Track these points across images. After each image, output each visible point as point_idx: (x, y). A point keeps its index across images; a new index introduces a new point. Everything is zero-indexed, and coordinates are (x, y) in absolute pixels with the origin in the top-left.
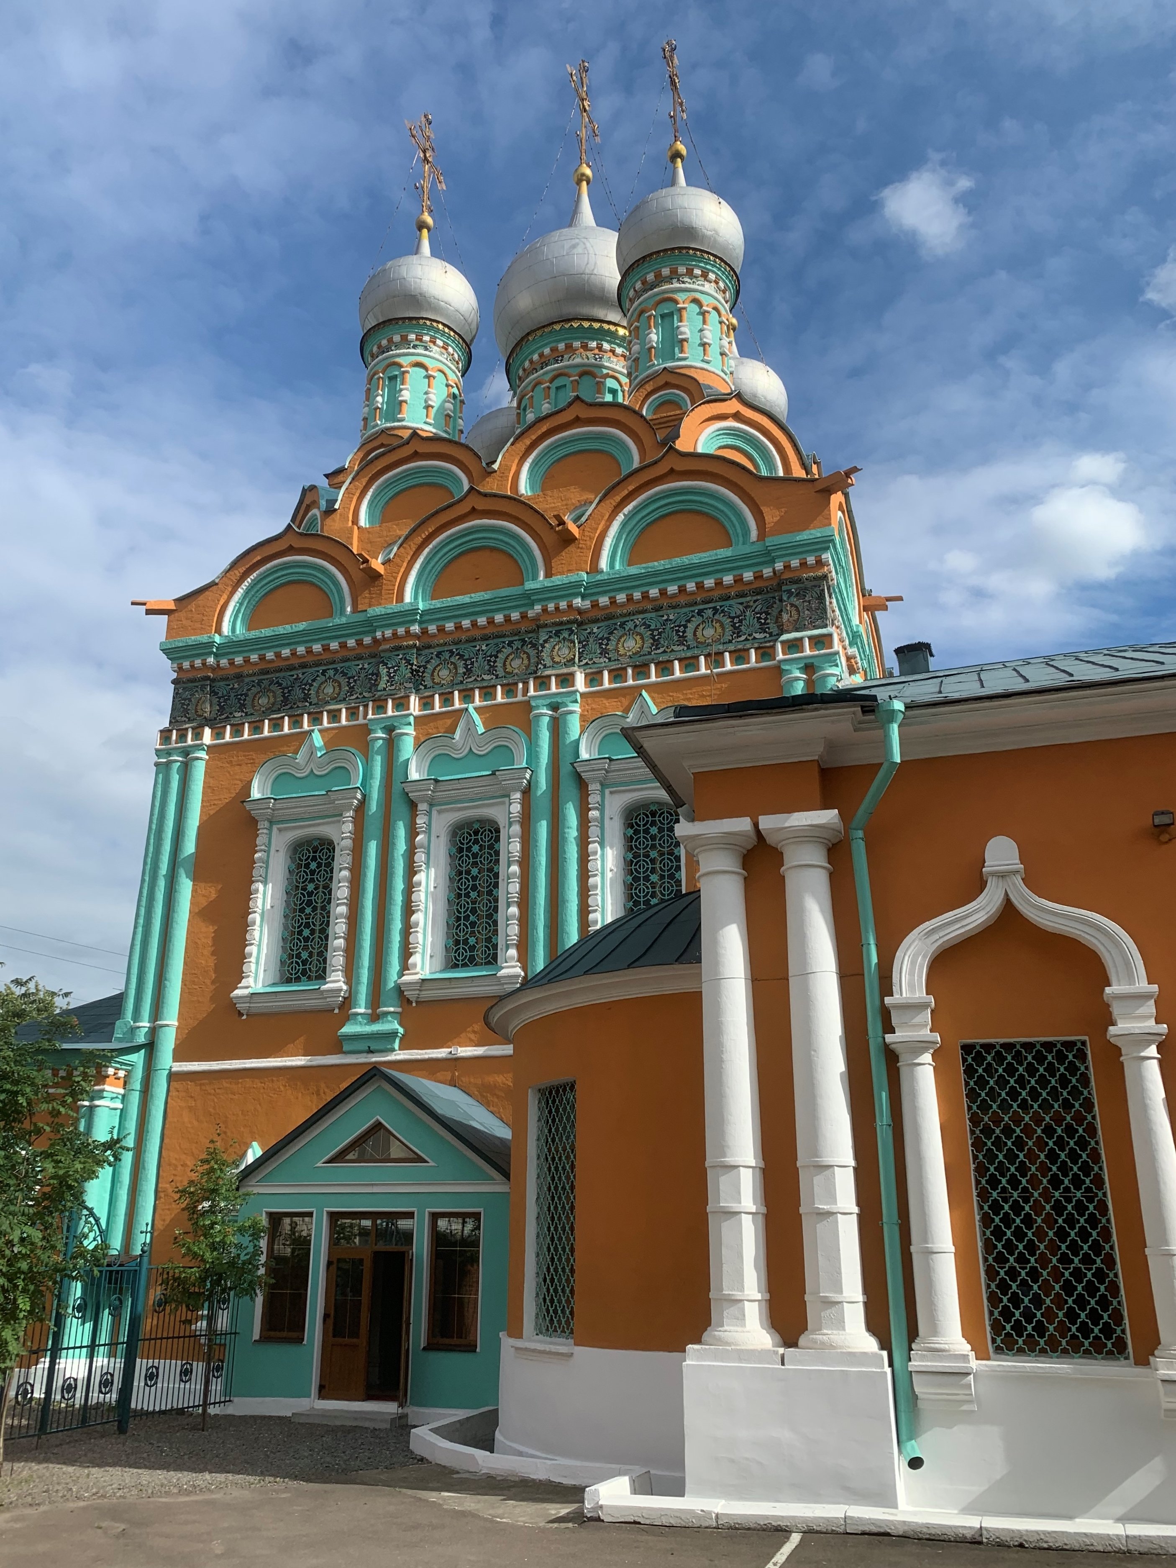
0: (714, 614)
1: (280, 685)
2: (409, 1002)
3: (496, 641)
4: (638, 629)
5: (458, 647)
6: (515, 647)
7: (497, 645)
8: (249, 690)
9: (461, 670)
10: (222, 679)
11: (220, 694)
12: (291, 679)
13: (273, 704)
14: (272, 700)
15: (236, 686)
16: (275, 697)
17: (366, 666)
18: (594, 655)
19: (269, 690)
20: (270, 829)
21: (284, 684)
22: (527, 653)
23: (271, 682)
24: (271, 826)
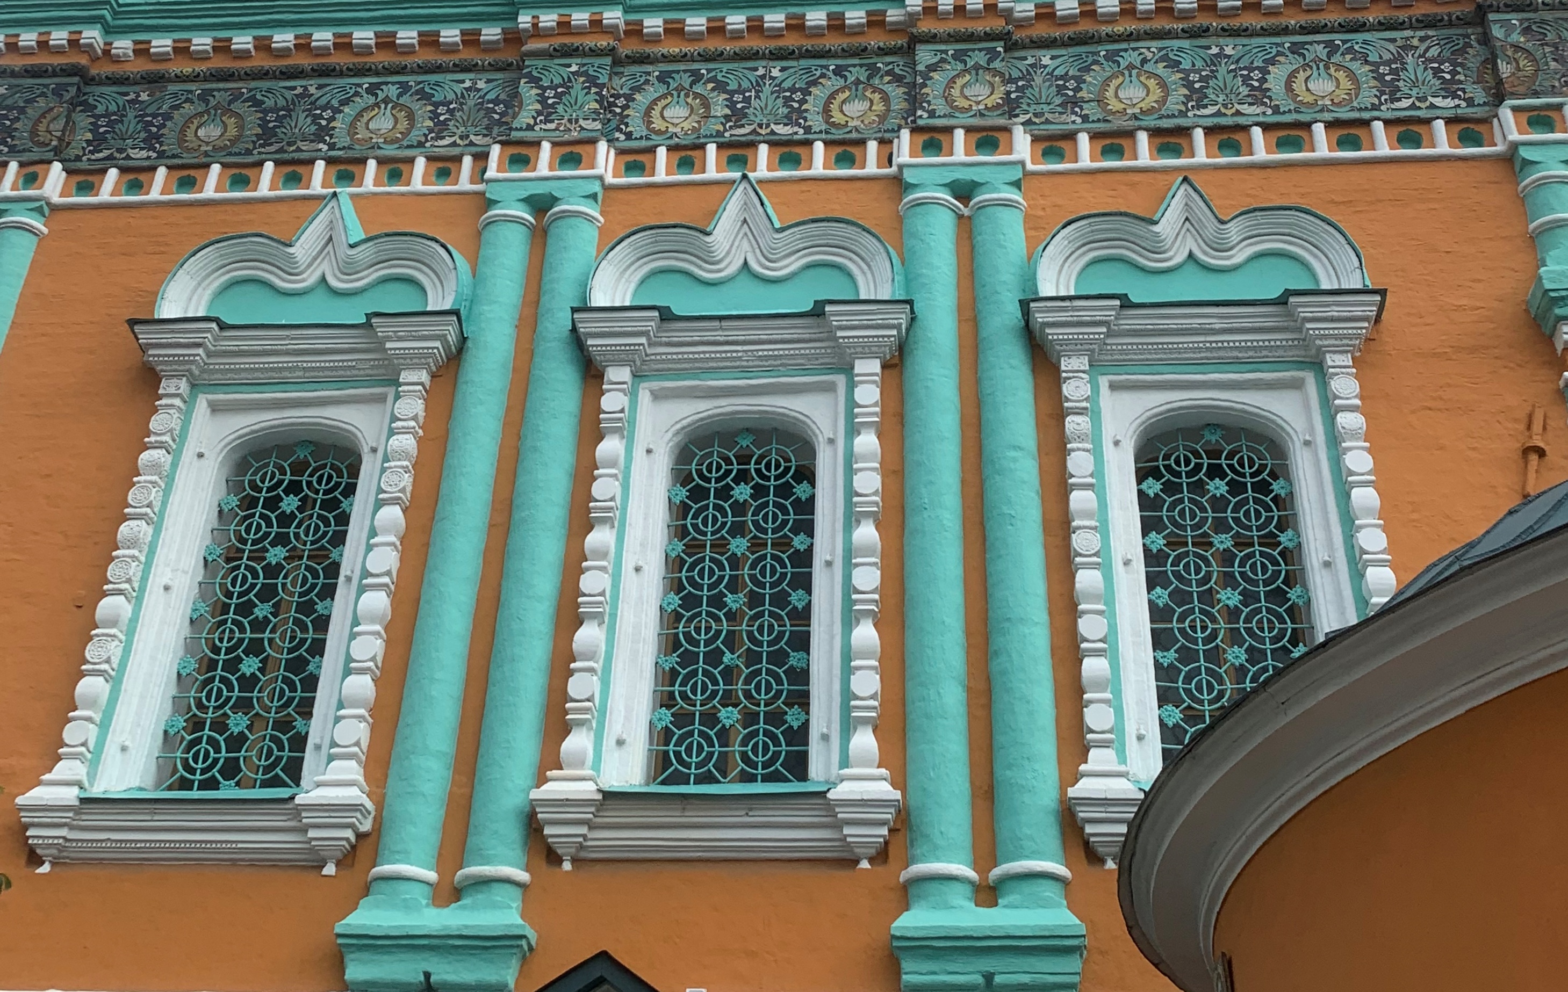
0: (1329, 55)
1: (257, 103)
2: (553, 857)
3: (804, 63)
4: (1148, 67)
5: (711, 66)
6: (851, 79)
7: (808, 70)
8: (177, 107)
9: (719, 110)
10: (113, 80)
11: (100, 109)
12: (289, 95)
13: (234, 142)
14: (232, 132)
15: (144, 97)
16: (241, 127)
17: (481, 85)
18: (1046, 108)
19: (228, 111)
20: (189, 402)
21: (269, 103)
22: (881, 91)
23: (236, 96)
24: (193, 396)
